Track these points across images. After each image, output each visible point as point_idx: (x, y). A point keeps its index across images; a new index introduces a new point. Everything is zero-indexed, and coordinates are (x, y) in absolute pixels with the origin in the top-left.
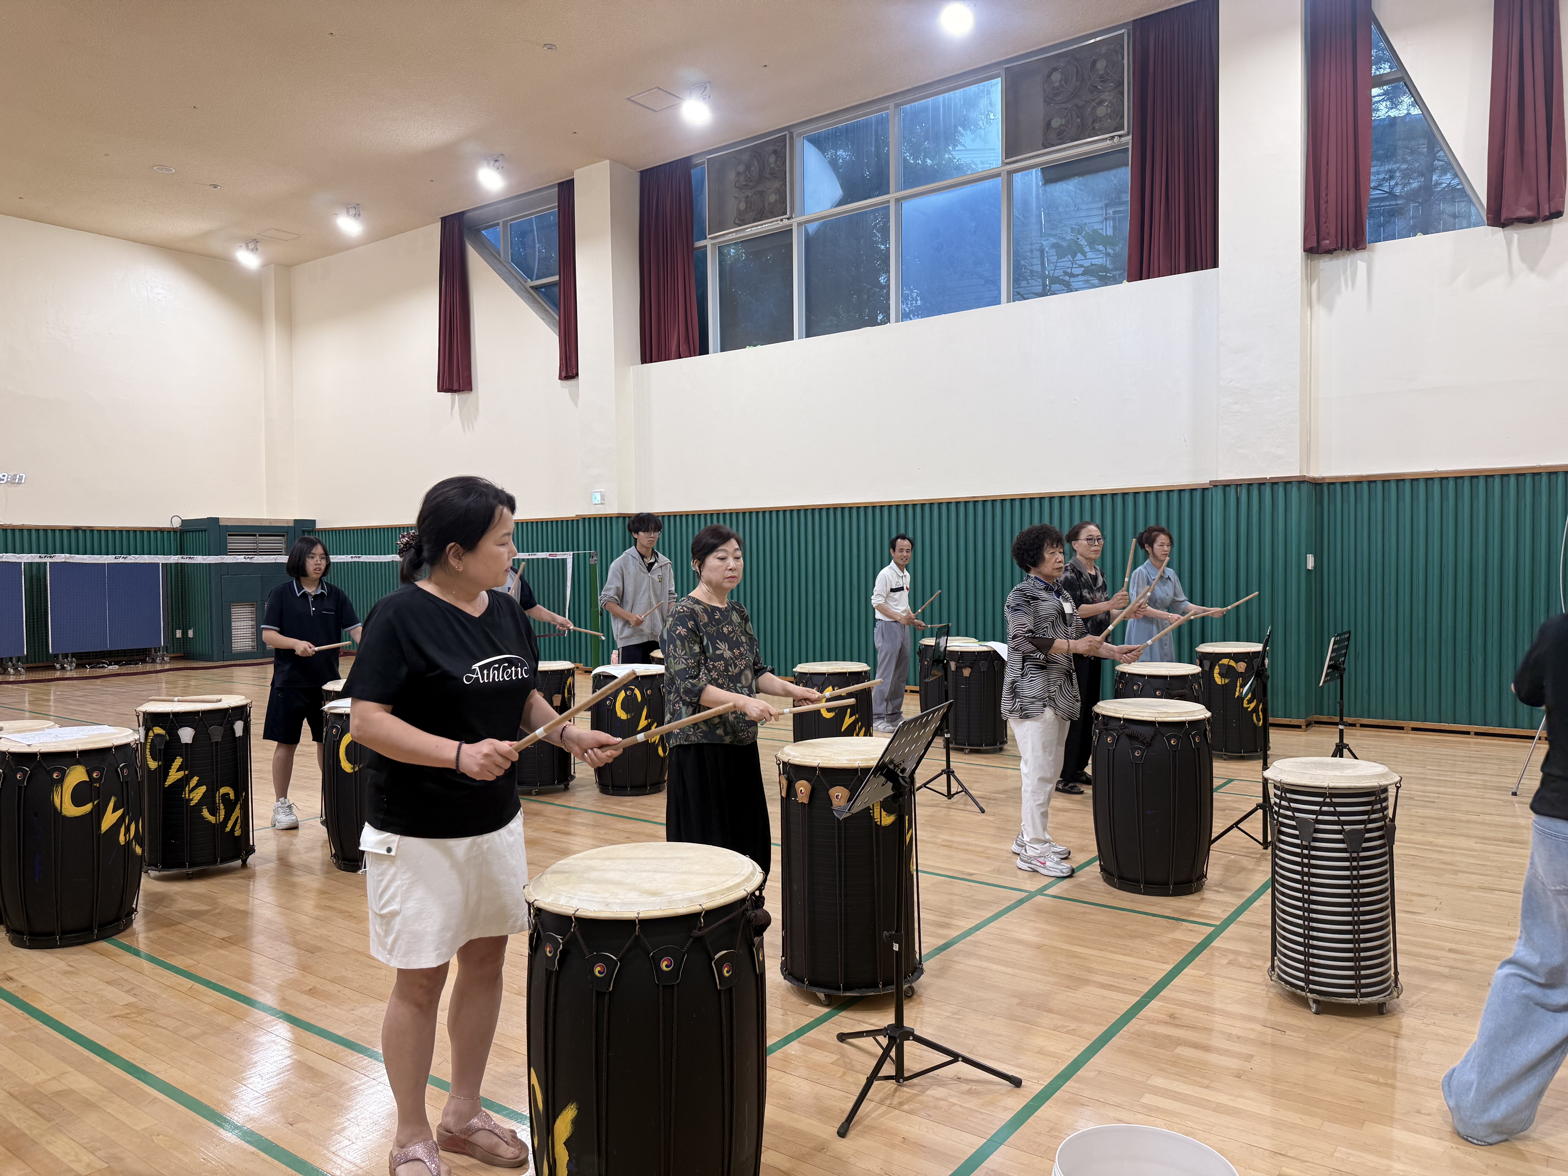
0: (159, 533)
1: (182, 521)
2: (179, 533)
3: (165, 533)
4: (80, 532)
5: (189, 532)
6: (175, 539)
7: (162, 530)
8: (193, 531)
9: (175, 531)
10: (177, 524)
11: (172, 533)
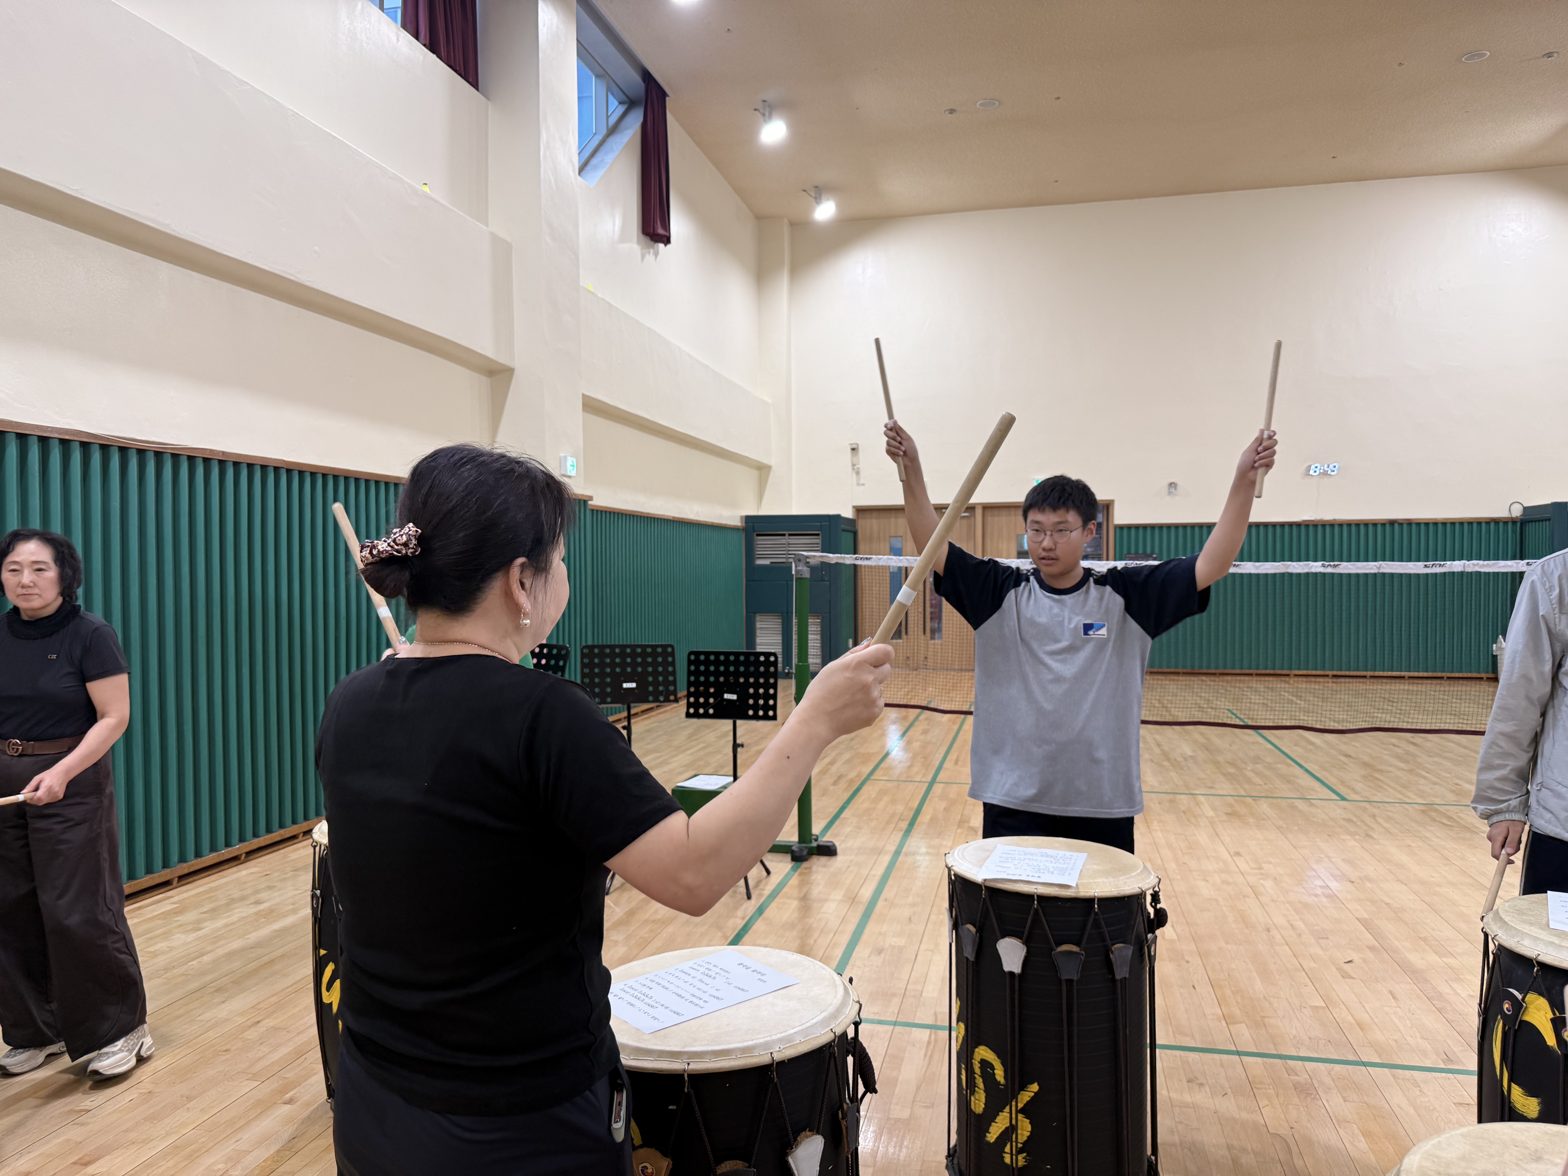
0: (1492, 525)
1: (1525, 509)
2: (1519, 524)
3: (1501, 525)
4: (1396, 526)
5: (1532, 521)
6: (1514, 532)
7: (1496, 521)
8: (1535, 521)
9: (1514, 521)
10: (1517, 512)
11: (1510, 525)
